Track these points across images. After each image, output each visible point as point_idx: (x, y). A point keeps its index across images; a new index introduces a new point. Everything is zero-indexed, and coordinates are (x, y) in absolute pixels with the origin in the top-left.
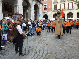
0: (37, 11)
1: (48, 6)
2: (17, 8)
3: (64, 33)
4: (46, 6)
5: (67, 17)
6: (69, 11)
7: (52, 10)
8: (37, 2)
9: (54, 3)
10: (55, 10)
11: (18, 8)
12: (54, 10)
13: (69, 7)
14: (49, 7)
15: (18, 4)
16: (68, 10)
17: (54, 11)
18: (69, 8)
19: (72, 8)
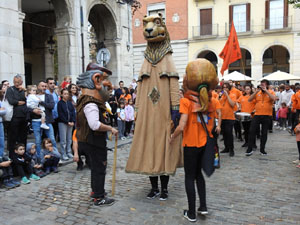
0: (108, 35)
1: (171, 15)
3: (232, 154)
5: (261, 67)
6: (270, 42)
7: (190, 36)
9: (197, 1)
10: (201, 34)
12: (197, 33)
14: (176, 19)
16: (264, 34)
17: (197, 40)
18: (272, 27)
19: (286, 23)
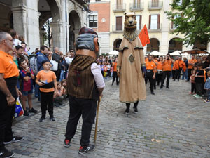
1: (101, 18)
2: (22, 15)
4: (95, 18)
8: (76, 3)
9: (115, 12)
10: (117, 30)
11: (25, 14)
12: (115, 29)
13: (152, 25)
14: (104, 21)
15: (26, 4)
17: (114, 33)
18: (152, 29)
